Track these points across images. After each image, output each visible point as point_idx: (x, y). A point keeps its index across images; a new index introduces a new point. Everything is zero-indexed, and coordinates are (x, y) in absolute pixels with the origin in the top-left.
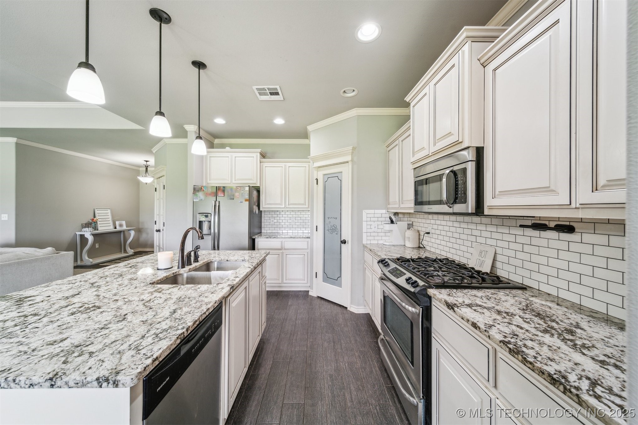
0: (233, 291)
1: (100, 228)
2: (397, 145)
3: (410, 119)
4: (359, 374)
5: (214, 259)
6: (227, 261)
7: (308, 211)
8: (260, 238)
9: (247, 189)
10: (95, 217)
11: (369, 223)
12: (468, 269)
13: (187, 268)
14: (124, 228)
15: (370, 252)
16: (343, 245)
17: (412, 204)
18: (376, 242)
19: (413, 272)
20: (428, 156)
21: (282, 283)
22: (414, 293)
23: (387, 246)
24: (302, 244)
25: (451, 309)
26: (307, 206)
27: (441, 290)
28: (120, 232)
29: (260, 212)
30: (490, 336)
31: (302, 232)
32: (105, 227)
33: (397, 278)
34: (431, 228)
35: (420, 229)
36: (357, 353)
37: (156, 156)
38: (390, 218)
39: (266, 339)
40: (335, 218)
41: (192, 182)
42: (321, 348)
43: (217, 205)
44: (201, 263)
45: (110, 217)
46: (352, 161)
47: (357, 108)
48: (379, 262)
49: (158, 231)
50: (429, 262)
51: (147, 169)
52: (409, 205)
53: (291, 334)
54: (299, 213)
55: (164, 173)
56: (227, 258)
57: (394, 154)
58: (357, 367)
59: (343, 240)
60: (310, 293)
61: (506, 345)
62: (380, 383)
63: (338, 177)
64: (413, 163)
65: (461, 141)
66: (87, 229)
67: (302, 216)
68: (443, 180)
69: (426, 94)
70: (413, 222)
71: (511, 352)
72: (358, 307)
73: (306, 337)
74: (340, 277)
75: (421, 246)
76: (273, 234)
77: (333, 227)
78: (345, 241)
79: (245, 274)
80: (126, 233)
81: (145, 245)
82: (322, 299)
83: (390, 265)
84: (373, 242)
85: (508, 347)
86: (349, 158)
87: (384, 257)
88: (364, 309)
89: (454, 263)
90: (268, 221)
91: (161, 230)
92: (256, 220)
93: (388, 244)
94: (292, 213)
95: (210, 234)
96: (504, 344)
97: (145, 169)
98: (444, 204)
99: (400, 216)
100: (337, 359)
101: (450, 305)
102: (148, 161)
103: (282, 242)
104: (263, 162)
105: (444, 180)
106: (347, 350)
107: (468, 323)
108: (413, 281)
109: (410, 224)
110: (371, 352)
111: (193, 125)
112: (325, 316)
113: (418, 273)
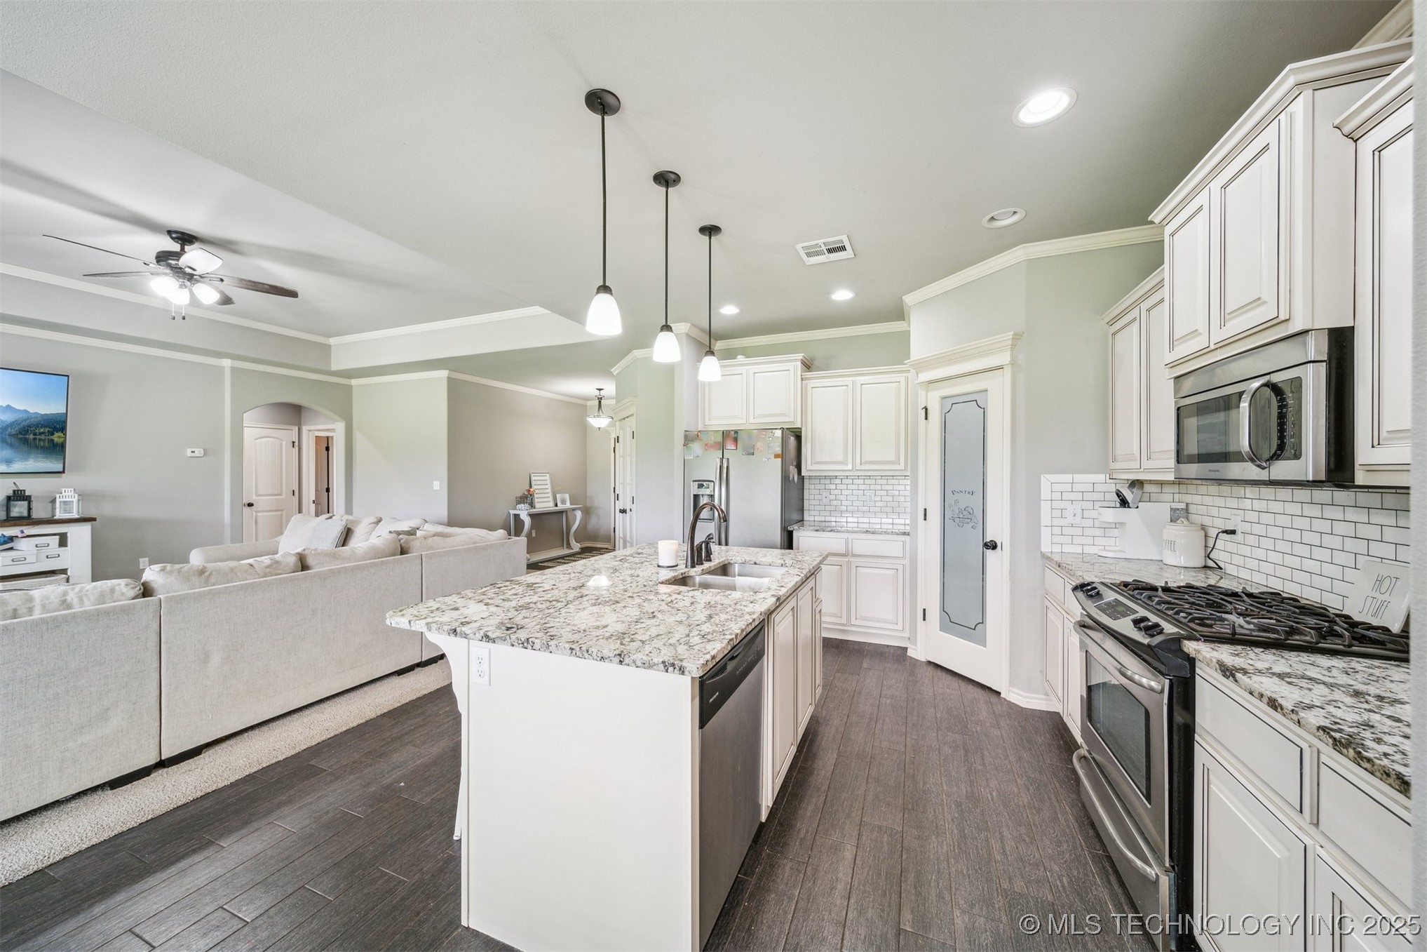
0: (780, 605)
1: (537, 505)
2: (1135, 319)
3: (1163, 263)
4: (1025, 815)
5: (733, 558)
6: (755, 563)
7: (904, 477)
8: (804, 530)
9: (778, 433)
10: (531, 487)
11: (1057, 505)
12: (1328, 617)
13: (698, 569)
14: (568, 505)
15: (1058, 569)
16: (989, 552)
17: (1171, 462)
18: (1079, 550)
19: (1159, 610)
20: (1206, 351)
21: (849, 624)
22: (1149, 646)
23: (1107, 561)
24: (894, 547)
25: (1229, 677)
26: (902, 466)
27: (1219, 645)
28: (561, 512)
29: (802, 479)
30: (1301, 720)
31: (890, 521)
32: (544, 504)
33: (1115, 620)
34: (1239, 518)
35: (1207, 521)
36: (1021, 780)
37: (619, 380)
38: (1119, 494)
39: (822, 717)
40: (969, 493)
41: (682, 424)
42: (937, 755)
43: (725, 465)
44: (715, 563)
45: (549, 486)
46: (1013, 363)
47: (1025, 245)
48: (1075, 589)
49: (623, 511)
50: (1212, 595)
51: (600, 402)
52: (1163, 464)
53: (871, 719)
54: (884, 482)
55: (633, 410)
56: (754, 559)
57: (1129, 341)
58: (1021, 803)
59: (988, 540)
60: (910, 653)
61: (1328, 733)
62: (1075, 842)
63: (977, 402)
64: (1173, 365)
65: (1283, 319)
66: (523, 505)
67: (890, 487)
68: (1241, 405)
69: (1201, 208)
70: (1187, 504)
71: (1336, 745)
72: (1029, 695)
73: (904, 731)
74: (982, 623)
75: (1211, 564)
76: (827, 524)
77: (965, 513)
78: (995, 543)
79: (793, 583)
80: (569, 514)
81: (595, 538)
82: (939, 669)
83: (1104, 596)
84: (1066, 549)
85: (1331, 737)
86: (1005, 358)
87: (1088, 578)
88: (1043, 702)
89: (1297, 604)
90: (816, 497)
91: (628, 510)
92: (794, 494)
93: (1110, 555)
94: (867, 482)
95: (713, 519)
96: (1324, 731)
97: (597, 402)
98: (1244, 460)
99: (1147, 488)
100: (973, 780)
101: (1227, 670)
102: (602, 389)
103: (847, 540)
104: (806, 379)
105: (1244, 405)
106: (997, 770)
107: (1260, 700)
108: (1150, 624)
109: (1178, 509)
110: (1058, 785)
111: (683, 323)
112: (946, 701)
113: (1170, 612)
